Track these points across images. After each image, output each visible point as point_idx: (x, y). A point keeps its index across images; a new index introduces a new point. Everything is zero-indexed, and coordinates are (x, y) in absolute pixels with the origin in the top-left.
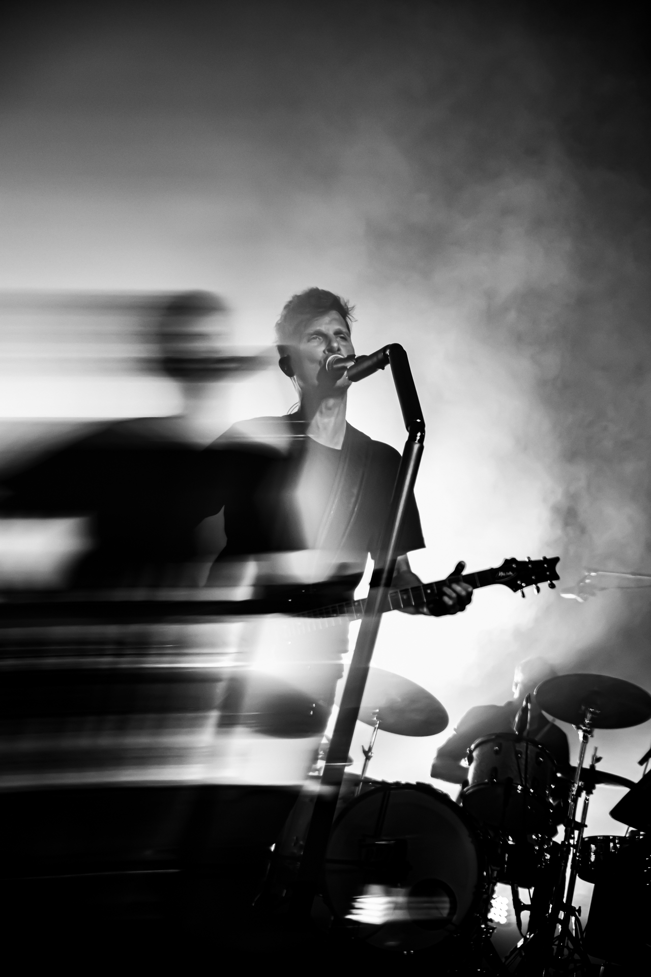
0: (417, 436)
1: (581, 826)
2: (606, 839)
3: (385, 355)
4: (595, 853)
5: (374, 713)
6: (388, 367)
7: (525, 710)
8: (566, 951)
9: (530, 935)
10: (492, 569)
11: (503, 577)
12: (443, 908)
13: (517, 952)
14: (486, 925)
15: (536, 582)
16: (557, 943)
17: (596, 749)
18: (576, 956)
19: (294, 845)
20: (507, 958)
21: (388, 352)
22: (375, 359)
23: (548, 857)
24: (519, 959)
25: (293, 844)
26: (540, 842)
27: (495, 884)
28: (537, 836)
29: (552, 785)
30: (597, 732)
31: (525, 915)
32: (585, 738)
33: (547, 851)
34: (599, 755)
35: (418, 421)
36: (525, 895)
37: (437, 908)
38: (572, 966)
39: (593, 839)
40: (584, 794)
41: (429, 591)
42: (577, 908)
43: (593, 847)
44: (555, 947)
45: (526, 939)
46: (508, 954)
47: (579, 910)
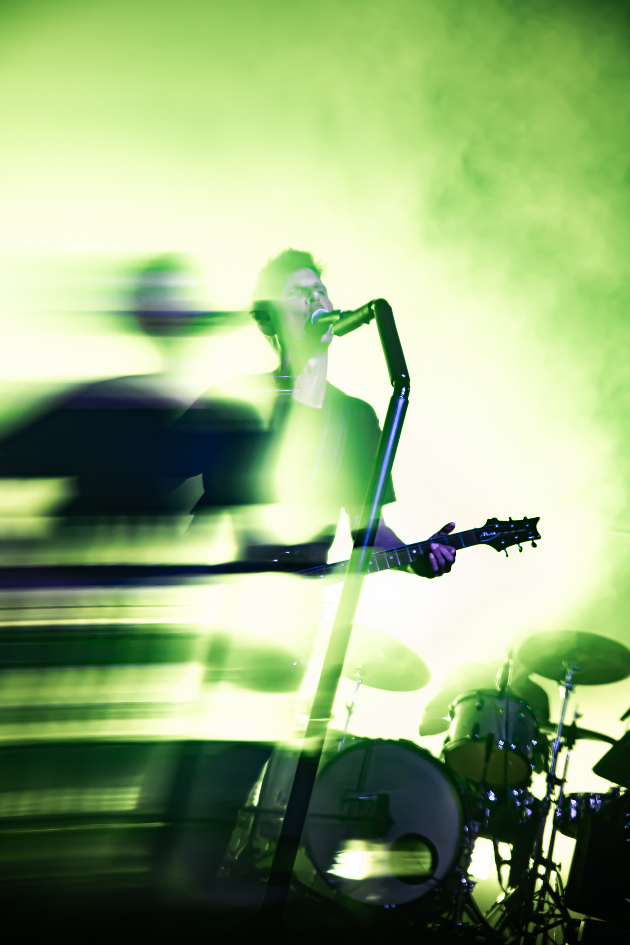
0: (402, 391)
1: (561, 782)
2: (588, 796)
3: (370, 310)
4: (577, 809)
5: (357, 669)
6: (374, 322)
7: (507, 667)
8: (546, 907)
9: (511, 890)
10: (476, 529)
11: (486, 537)
12: (424, 863)
13: (497, 907)
14: (467, 880)
15: (518, 542)
16: (537, 898)
17: (577, 706)
18: (557, 912)
19: (278, 799)
20: (488, 913)
21: (373, 307)
22: (360, 314)
23: (529, 812)
24: (500, 914)
25: (276, 798)
26: (521, 798)
27: (475, 838)
28: (519, 792)
29: (533, 741)
30: (578, 689)
31: (506, 870)
32: (567, 694)
33: (529, 807)
34: (580, 712)
35: (403, 376)
36: (506, 850)
37: (419, 863)
38: (552, 921)
39: (573, 796)
40: (565, 749)
41: (414, 552)
42: (558, 864)
43: (574, 802)
44: (536, 903)
45: (507, 894)
46: (489, 908)
47: (560, 866)
